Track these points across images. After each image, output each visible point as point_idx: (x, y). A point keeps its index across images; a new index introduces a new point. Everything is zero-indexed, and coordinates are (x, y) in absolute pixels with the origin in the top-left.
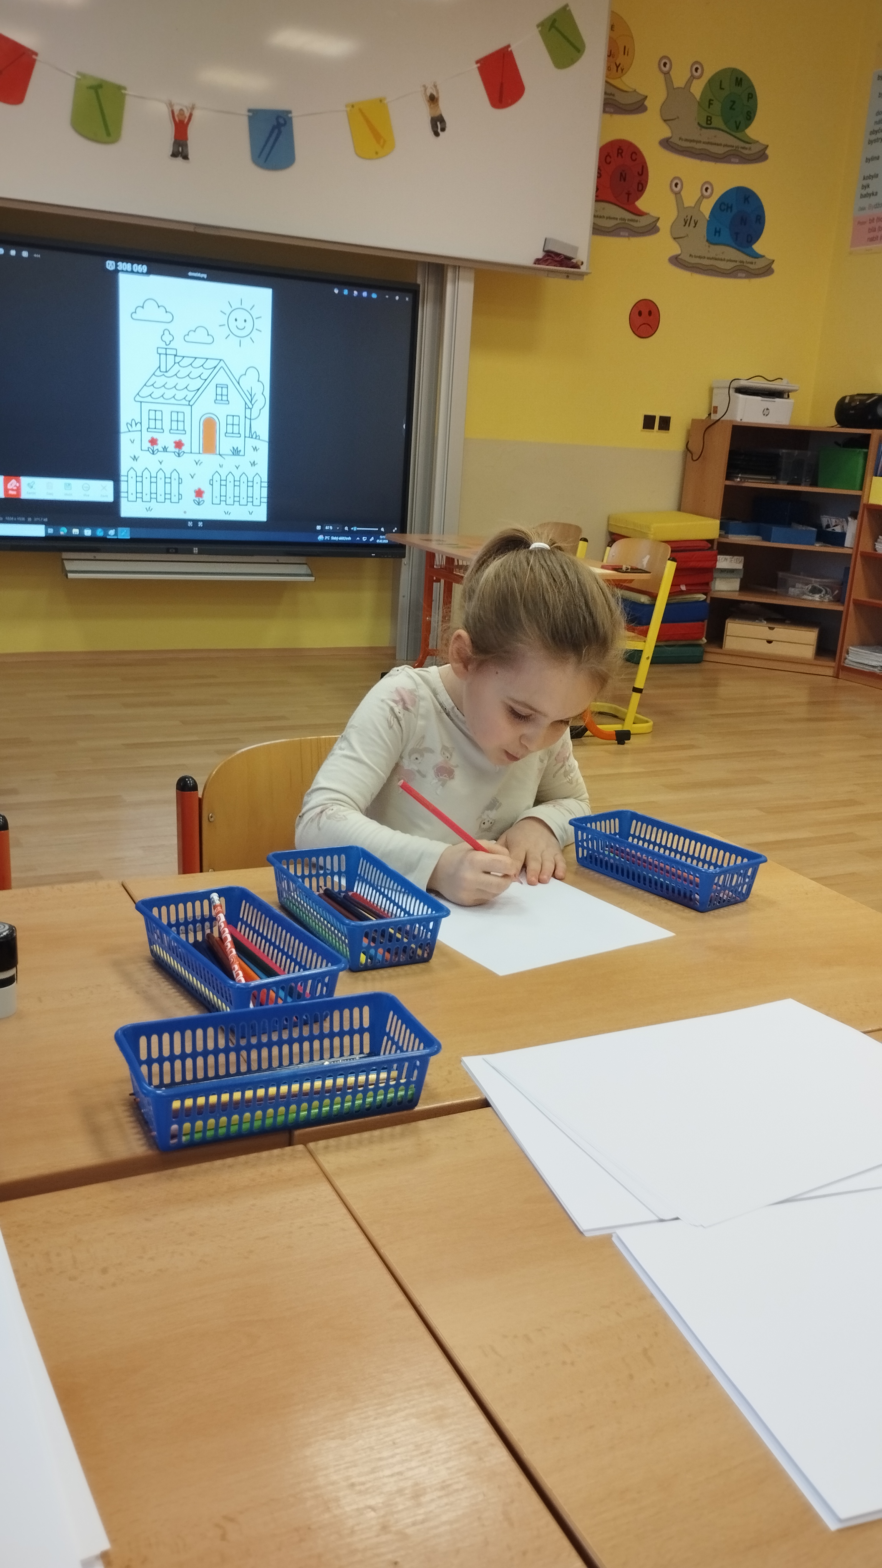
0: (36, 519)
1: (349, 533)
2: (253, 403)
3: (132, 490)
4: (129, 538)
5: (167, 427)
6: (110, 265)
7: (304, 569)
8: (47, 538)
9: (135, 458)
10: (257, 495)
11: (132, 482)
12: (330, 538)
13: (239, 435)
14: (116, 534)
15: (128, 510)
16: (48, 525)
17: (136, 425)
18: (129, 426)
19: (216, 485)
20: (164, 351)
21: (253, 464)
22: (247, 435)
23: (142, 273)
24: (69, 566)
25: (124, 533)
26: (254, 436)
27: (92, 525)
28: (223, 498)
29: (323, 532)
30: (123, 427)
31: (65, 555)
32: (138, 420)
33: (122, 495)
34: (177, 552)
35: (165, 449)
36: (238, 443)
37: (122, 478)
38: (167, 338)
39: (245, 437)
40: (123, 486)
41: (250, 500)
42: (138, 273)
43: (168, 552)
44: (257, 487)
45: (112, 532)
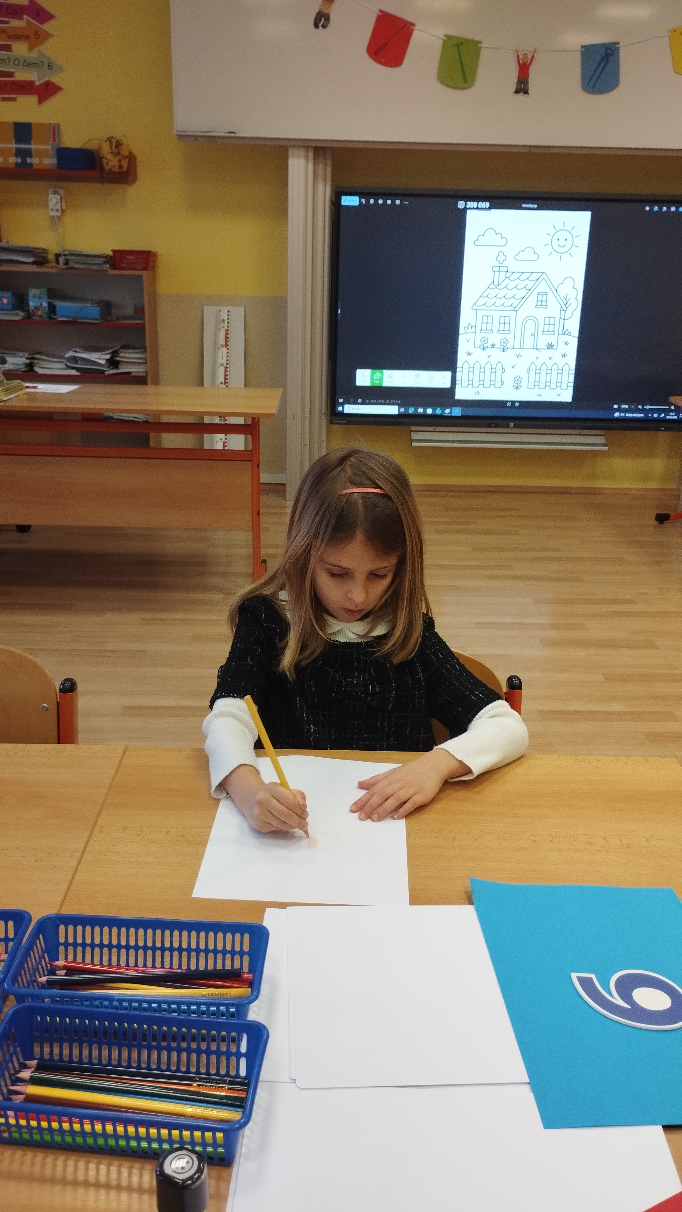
0: (392, 402)
1: (643, 411)
2: (567, 306)
3: (465, 378)
4: (460, 415)
5: (495, 329)
6: (461, 205)
7: (602, 440)
8: (400, 415)
9: (469, 354)
10: (565, 380)
11: (466, 372)
12: (625, 415)
13: (554, 333)
14: (451, 412)
15: (461, 394)
16: (400, 406)
17: (472, 327)
18: (466, 329)
19: (532, 373)
20: (497, 270)
21: (564, 356)
22: (561, 332)
23: (485, 209)
24: (415, 436)
25: (457, 412)
26: (566, 333)
27: (434, 406)
28: (537, 383)
29: (619, 410)
30: (461, 330)
31: (413, 428)
32: (473, 324)
33: (457, 382)
34: (496, 426)
35: (493, 346)
36: (552, 339)
37: (458, 370)
38: (502, 258)
39: (559, 334)
40: (458, 376)
41: (559, 384)
42: (482, 209)
43: (489, 426)
44: (565, 374)
45: (447, 411)
